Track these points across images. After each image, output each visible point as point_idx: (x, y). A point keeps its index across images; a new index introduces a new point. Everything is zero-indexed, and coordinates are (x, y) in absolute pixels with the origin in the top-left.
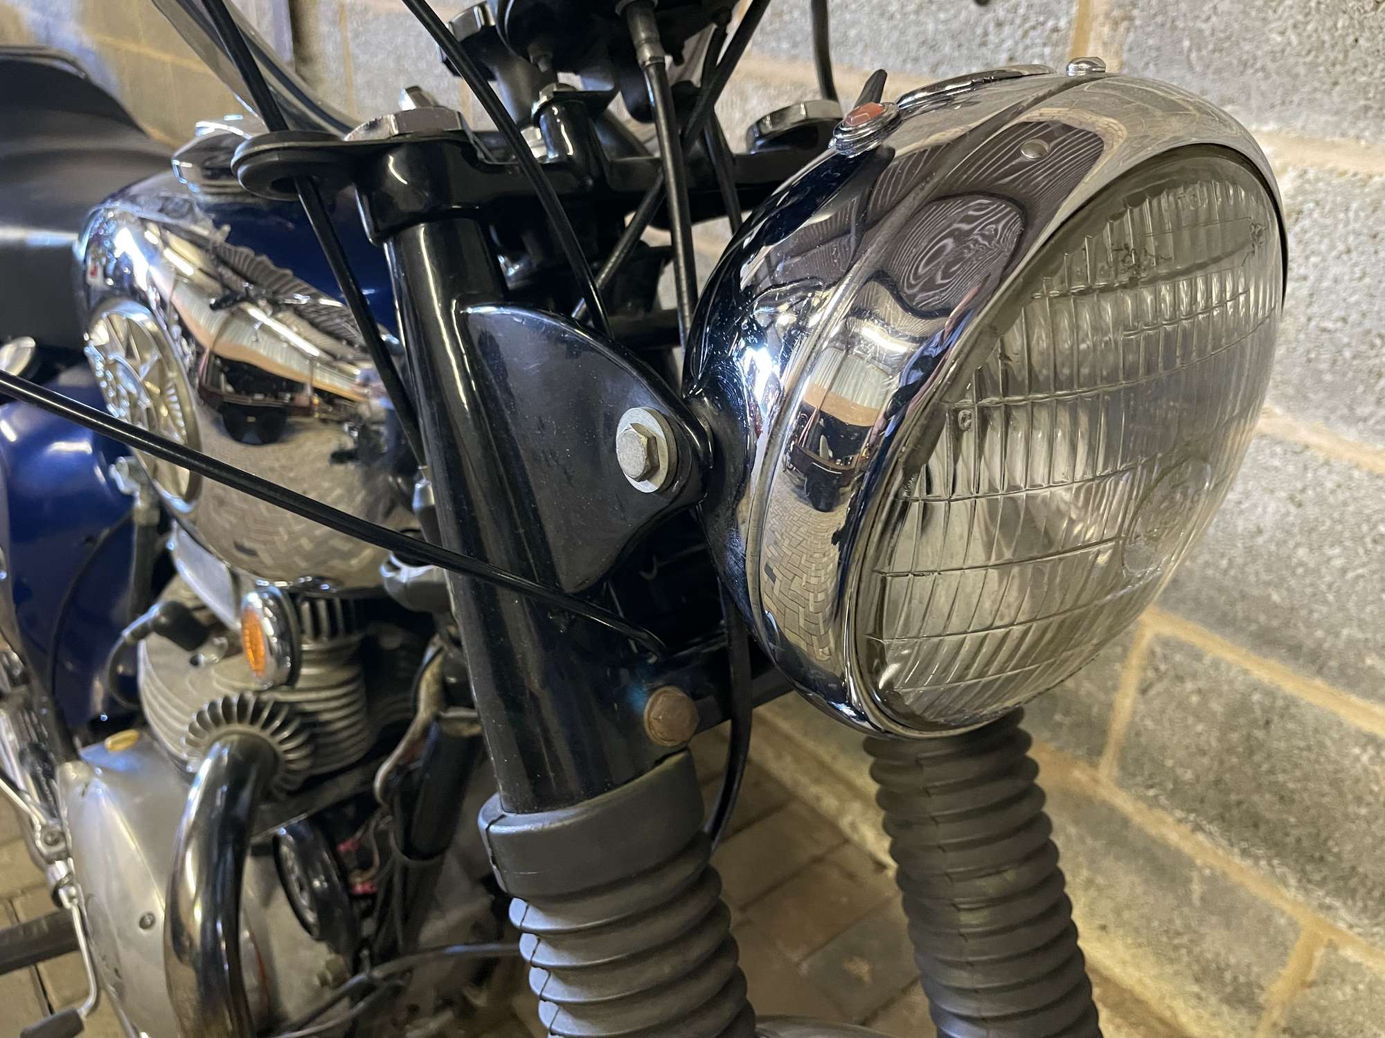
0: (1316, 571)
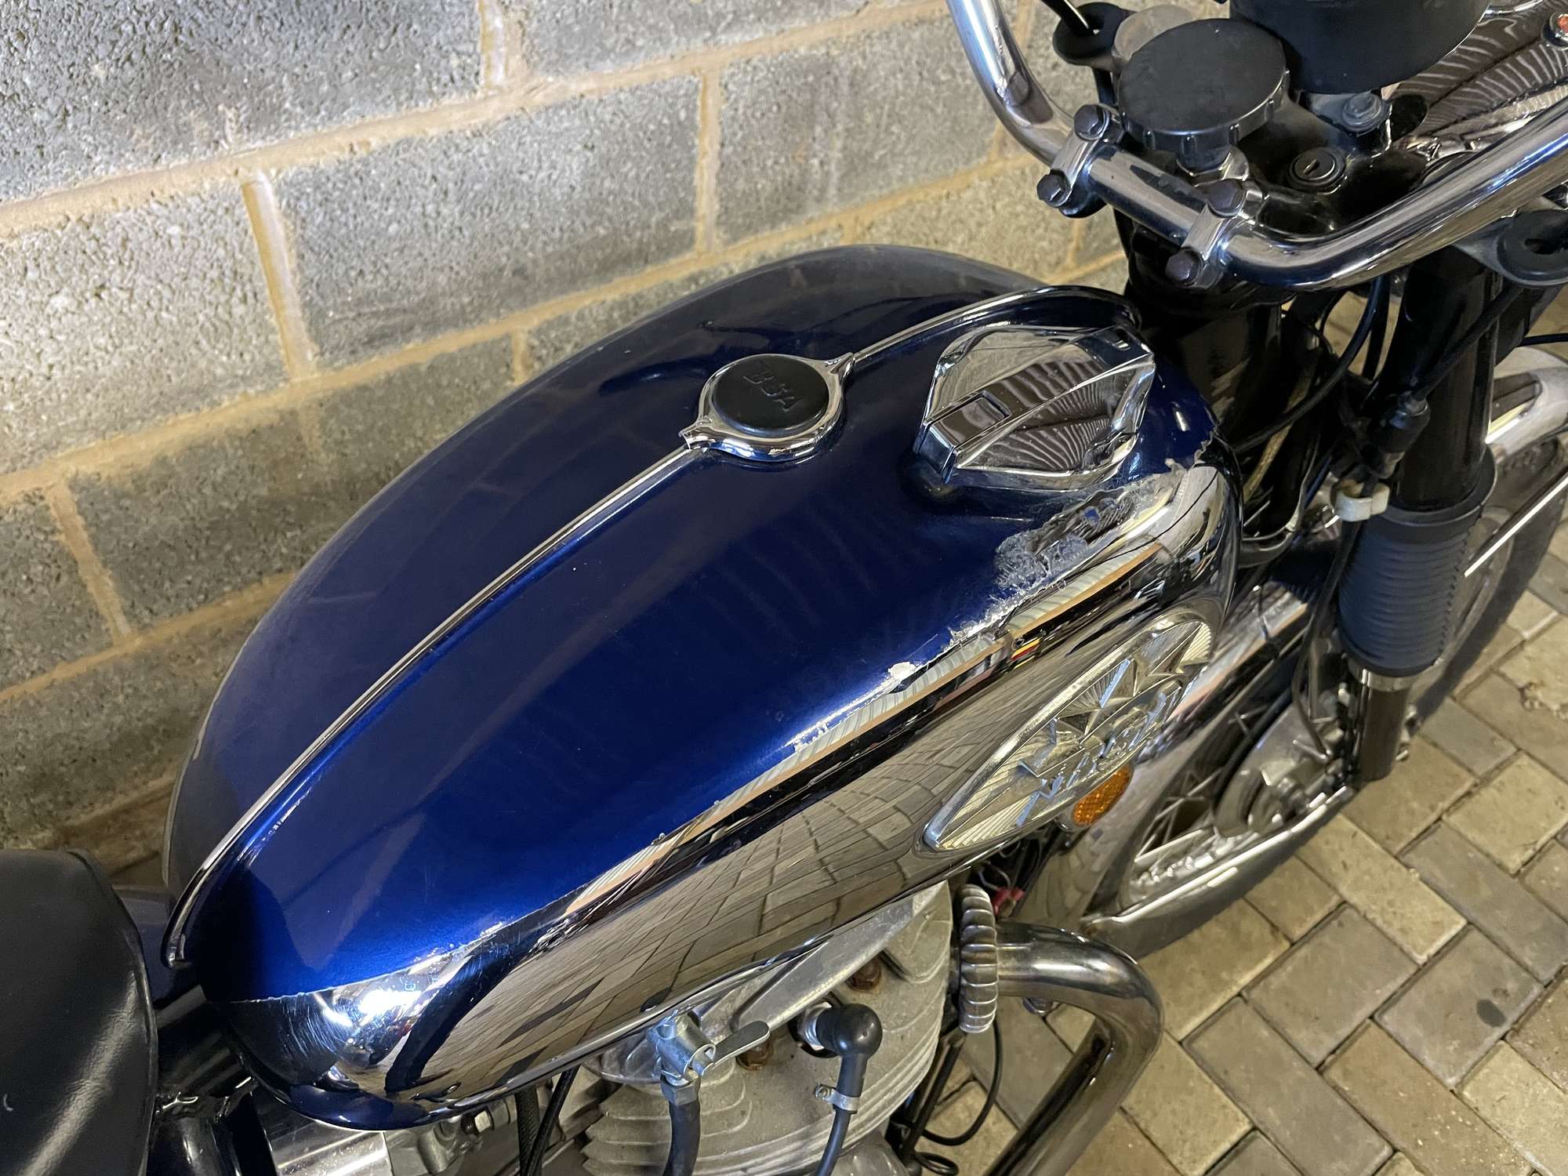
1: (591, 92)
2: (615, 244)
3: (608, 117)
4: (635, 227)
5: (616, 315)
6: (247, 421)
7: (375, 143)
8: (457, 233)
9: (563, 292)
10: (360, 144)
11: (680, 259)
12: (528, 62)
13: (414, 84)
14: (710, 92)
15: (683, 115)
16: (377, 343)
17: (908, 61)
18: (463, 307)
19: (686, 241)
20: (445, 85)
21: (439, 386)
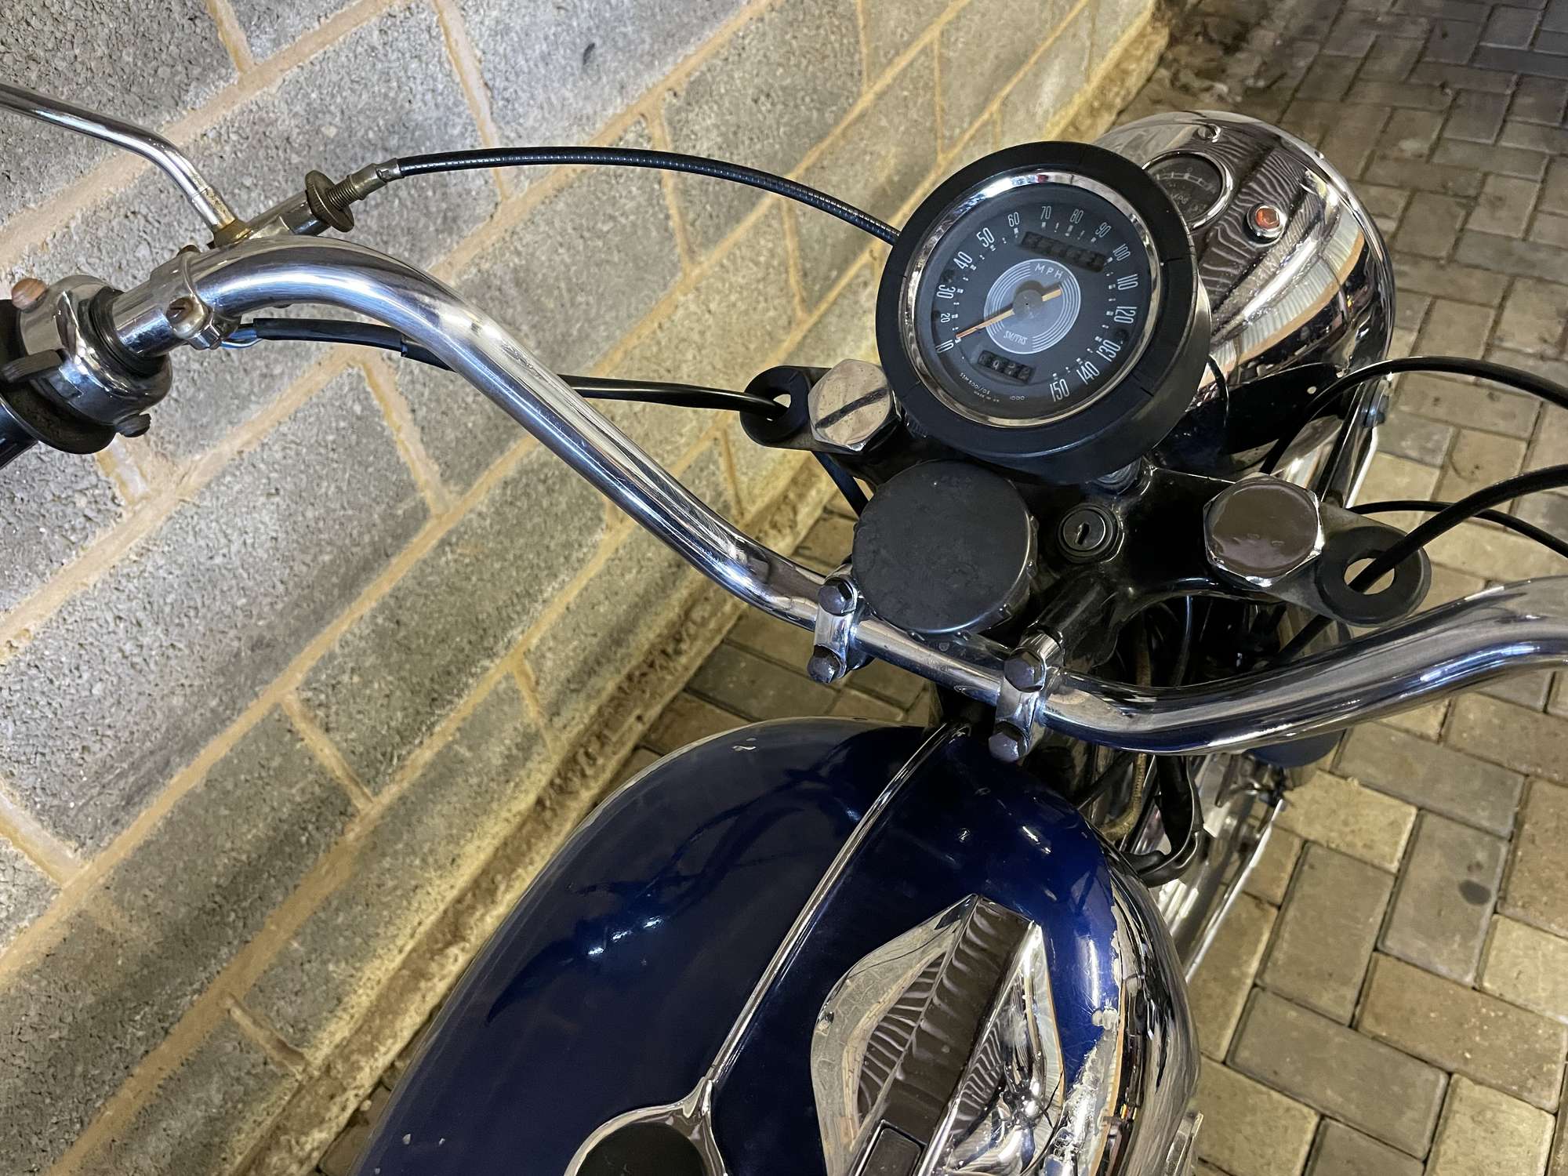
0: (329, 511)
1: (249, 443)
2: (347, 561)
3: (279, 456)
4: (361, 534)
5: (380, 621)
6: (35, 952)
7: (34, 626)
8: (171, 652)
9: (312, 635)
10: (17, 637)
11: (421, 534)
12: (163, 455)
13: (47, 548)
14: (375, 372)
15: (358, 409)
16: (137, 799)
17: (563, 232)
18: (213, 711)
19: (421, 515)
20: (84, 528)
21: (227, 793)
